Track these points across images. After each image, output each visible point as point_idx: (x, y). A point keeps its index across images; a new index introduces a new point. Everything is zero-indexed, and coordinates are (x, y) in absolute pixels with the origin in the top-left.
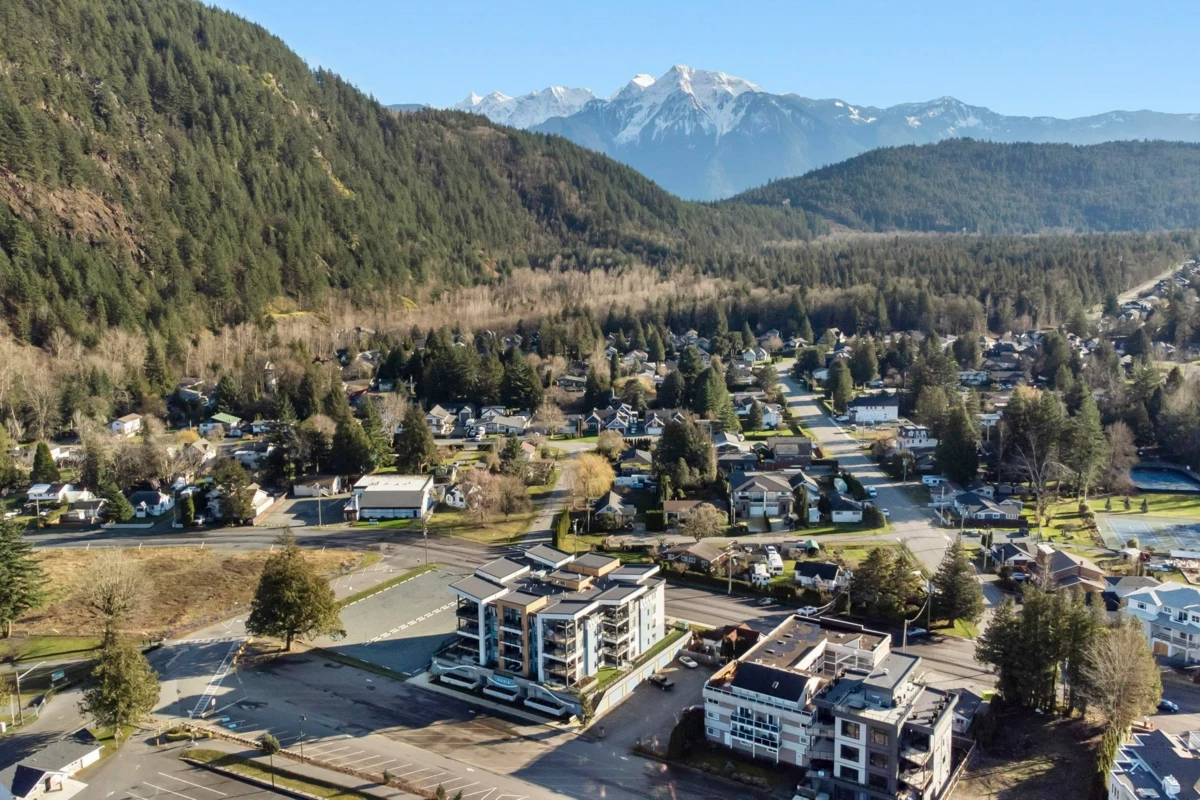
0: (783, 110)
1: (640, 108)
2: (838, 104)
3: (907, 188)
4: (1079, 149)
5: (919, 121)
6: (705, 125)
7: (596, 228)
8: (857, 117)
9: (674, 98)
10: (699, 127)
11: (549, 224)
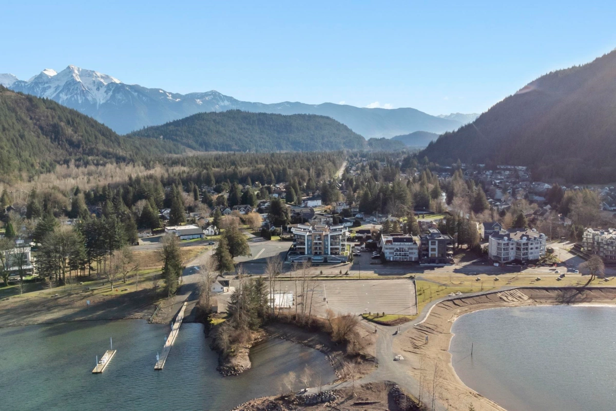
0: (133, 93)
1: (50, 87)
2: (161, 91)
3: (217, 132)
4: (285, 117)
5: (202, 101)
6: (89, 98)
7: (85, 147)
8: (171, 98)
9: (70, 83)
10: (86, 99)
11: (59, 144)
